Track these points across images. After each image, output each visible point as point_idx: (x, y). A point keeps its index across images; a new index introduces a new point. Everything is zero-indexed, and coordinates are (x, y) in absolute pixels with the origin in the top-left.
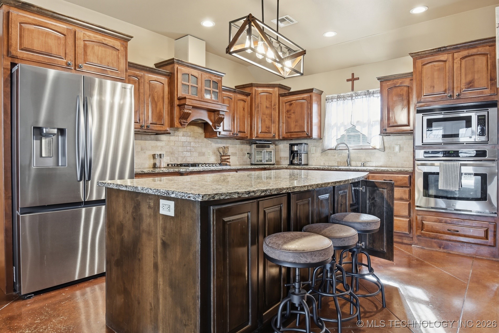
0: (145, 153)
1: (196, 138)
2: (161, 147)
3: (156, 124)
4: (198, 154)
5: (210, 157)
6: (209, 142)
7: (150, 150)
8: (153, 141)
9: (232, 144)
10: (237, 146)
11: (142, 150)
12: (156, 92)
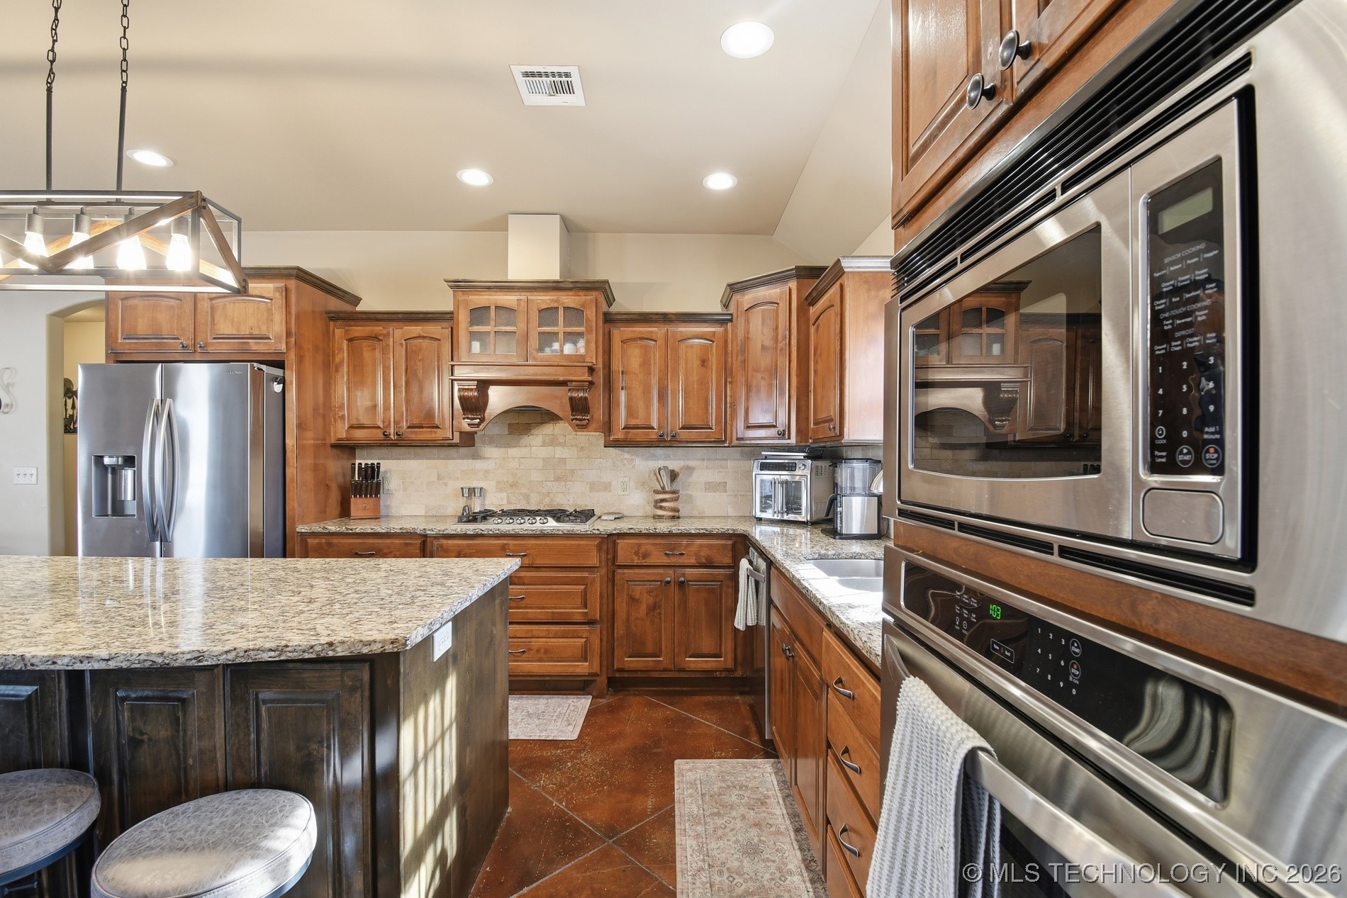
0: (446, 484)
1: (582, 449)
2: (485, 471)
3: (422, 427)
4: (588, 487)
5: (627, 493)
6: (626, 456)
7: (457, 479)
8: (465, 461)
9: (708, 459)
10: (730, 463)
11: (439, 478)
12: (420, 360)
